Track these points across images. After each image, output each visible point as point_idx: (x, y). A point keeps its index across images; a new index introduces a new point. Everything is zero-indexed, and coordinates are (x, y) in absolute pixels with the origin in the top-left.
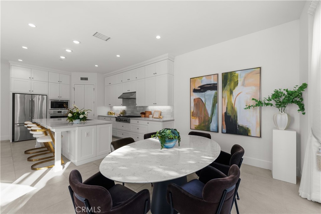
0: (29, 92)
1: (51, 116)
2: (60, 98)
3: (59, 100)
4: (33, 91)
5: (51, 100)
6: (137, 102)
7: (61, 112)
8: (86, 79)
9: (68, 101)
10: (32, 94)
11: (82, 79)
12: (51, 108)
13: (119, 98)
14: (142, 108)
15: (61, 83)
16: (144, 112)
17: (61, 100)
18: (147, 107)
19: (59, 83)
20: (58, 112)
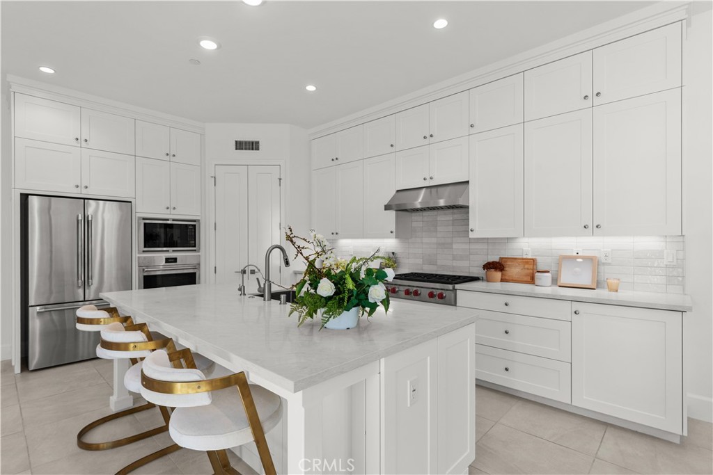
0: (78, 190)
1: (146, 274)
2: (173, 212)
3: (168, 220)
4: (86, 187)
5: (144, 219)
6: (472, 224)
7: (175, 260)
8: (254, 146)
9: (195, 221)
10: (84, 199)
11: (240, 145)
12: (145, 247)
13: (387, 207)
14: (485, 246)
15: (173, 159)
16: (496, 259)
17: (174, 220)
18: (508, 240)
19: (167, 158)
20: (168, 260)
